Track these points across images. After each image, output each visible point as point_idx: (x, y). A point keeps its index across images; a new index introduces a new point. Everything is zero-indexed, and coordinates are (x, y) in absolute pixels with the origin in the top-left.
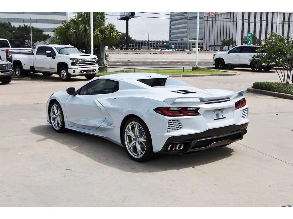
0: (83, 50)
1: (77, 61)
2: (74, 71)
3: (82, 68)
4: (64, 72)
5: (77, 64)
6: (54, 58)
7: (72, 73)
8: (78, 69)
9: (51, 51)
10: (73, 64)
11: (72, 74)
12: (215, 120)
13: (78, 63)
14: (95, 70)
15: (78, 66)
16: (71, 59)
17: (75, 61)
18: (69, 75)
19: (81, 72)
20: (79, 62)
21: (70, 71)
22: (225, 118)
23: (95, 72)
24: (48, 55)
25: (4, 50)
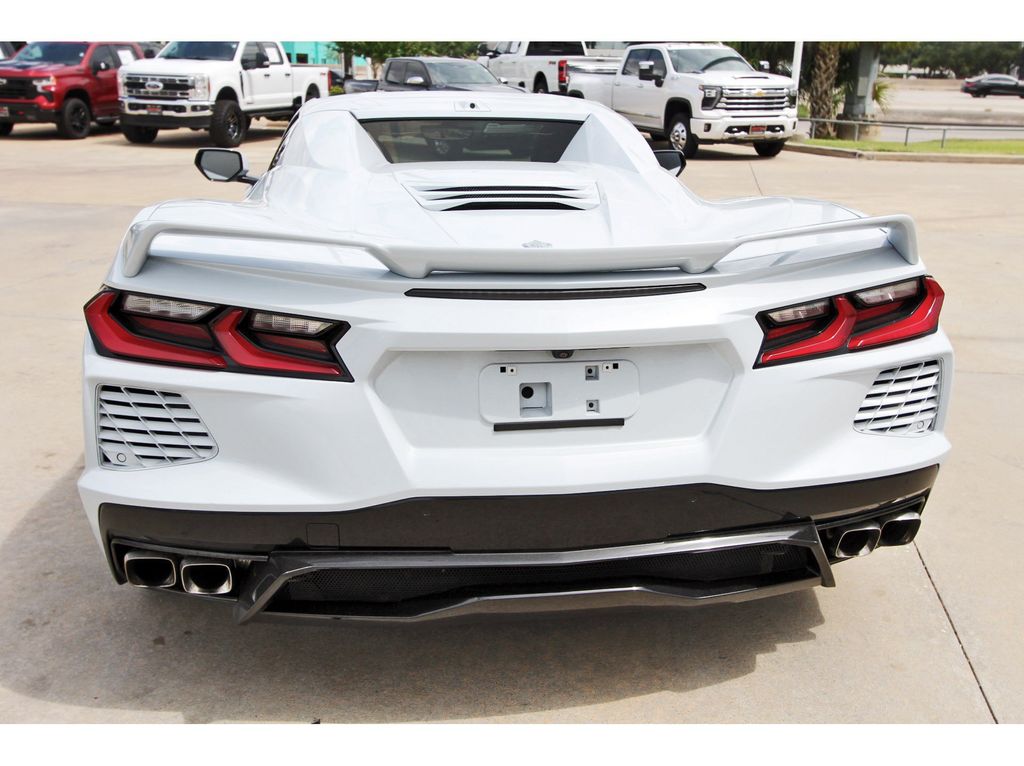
0: (762, 63)
1: (722, 93)
2: (708, 127)
3: (734, 117)
4: (680, 130)
5: (719, 105)
6: (659, 84)
7: (702, 135)
8: (720, 120)
9: (652, 63)
10: (708, 103)
11: (700, 137)
12: (499, 428)
13: (724, 100)
14: (782, 128)
15: (724, 112)
16: (704, 88)
17: (713, 95)
18: (693, 140)
19: (730, 130)
20: (728, 98)
21: (697, 128)
22: (619, 422)
23: (780, 134)
24: (645, 75)
25: (554, 63)
